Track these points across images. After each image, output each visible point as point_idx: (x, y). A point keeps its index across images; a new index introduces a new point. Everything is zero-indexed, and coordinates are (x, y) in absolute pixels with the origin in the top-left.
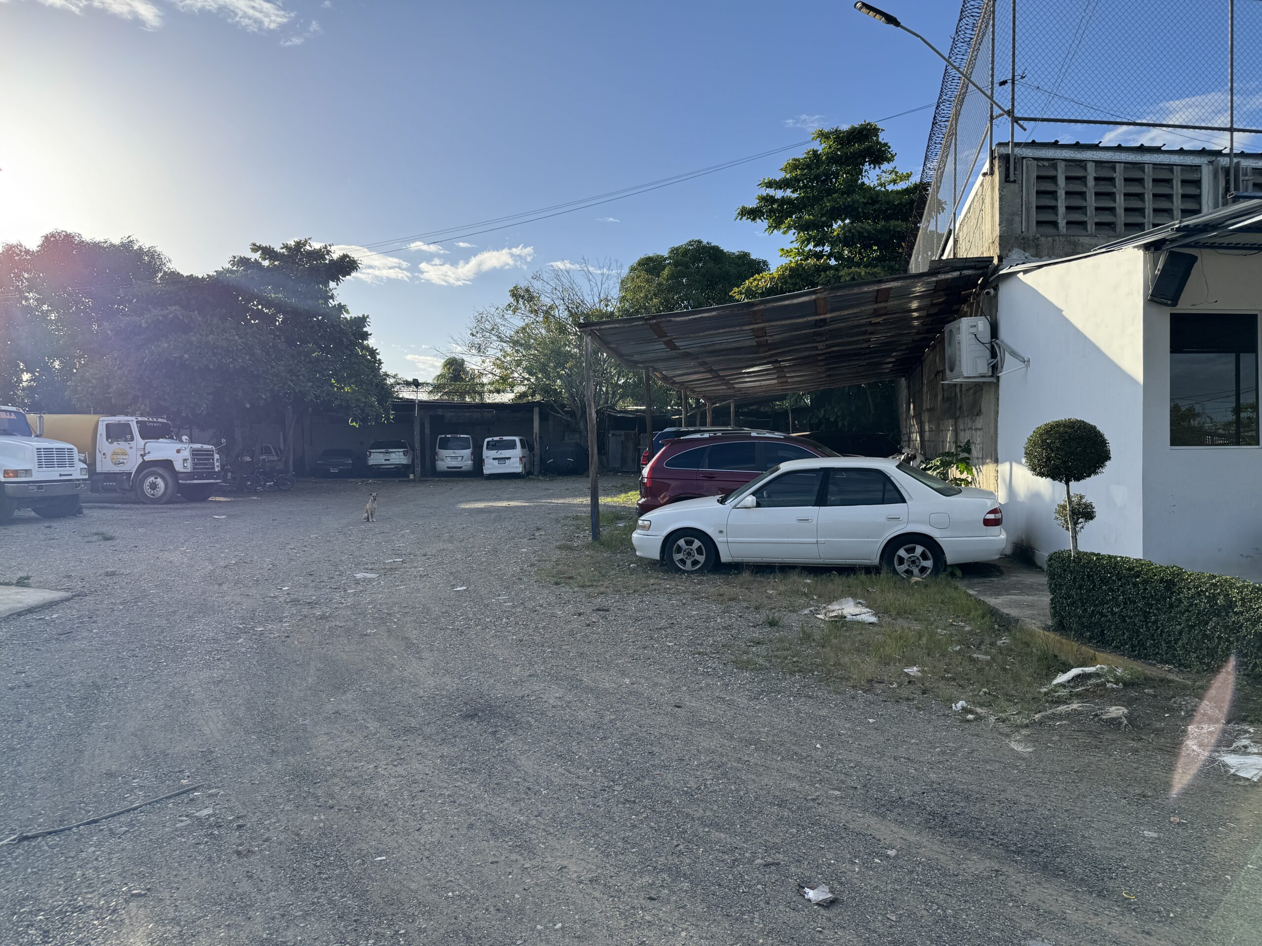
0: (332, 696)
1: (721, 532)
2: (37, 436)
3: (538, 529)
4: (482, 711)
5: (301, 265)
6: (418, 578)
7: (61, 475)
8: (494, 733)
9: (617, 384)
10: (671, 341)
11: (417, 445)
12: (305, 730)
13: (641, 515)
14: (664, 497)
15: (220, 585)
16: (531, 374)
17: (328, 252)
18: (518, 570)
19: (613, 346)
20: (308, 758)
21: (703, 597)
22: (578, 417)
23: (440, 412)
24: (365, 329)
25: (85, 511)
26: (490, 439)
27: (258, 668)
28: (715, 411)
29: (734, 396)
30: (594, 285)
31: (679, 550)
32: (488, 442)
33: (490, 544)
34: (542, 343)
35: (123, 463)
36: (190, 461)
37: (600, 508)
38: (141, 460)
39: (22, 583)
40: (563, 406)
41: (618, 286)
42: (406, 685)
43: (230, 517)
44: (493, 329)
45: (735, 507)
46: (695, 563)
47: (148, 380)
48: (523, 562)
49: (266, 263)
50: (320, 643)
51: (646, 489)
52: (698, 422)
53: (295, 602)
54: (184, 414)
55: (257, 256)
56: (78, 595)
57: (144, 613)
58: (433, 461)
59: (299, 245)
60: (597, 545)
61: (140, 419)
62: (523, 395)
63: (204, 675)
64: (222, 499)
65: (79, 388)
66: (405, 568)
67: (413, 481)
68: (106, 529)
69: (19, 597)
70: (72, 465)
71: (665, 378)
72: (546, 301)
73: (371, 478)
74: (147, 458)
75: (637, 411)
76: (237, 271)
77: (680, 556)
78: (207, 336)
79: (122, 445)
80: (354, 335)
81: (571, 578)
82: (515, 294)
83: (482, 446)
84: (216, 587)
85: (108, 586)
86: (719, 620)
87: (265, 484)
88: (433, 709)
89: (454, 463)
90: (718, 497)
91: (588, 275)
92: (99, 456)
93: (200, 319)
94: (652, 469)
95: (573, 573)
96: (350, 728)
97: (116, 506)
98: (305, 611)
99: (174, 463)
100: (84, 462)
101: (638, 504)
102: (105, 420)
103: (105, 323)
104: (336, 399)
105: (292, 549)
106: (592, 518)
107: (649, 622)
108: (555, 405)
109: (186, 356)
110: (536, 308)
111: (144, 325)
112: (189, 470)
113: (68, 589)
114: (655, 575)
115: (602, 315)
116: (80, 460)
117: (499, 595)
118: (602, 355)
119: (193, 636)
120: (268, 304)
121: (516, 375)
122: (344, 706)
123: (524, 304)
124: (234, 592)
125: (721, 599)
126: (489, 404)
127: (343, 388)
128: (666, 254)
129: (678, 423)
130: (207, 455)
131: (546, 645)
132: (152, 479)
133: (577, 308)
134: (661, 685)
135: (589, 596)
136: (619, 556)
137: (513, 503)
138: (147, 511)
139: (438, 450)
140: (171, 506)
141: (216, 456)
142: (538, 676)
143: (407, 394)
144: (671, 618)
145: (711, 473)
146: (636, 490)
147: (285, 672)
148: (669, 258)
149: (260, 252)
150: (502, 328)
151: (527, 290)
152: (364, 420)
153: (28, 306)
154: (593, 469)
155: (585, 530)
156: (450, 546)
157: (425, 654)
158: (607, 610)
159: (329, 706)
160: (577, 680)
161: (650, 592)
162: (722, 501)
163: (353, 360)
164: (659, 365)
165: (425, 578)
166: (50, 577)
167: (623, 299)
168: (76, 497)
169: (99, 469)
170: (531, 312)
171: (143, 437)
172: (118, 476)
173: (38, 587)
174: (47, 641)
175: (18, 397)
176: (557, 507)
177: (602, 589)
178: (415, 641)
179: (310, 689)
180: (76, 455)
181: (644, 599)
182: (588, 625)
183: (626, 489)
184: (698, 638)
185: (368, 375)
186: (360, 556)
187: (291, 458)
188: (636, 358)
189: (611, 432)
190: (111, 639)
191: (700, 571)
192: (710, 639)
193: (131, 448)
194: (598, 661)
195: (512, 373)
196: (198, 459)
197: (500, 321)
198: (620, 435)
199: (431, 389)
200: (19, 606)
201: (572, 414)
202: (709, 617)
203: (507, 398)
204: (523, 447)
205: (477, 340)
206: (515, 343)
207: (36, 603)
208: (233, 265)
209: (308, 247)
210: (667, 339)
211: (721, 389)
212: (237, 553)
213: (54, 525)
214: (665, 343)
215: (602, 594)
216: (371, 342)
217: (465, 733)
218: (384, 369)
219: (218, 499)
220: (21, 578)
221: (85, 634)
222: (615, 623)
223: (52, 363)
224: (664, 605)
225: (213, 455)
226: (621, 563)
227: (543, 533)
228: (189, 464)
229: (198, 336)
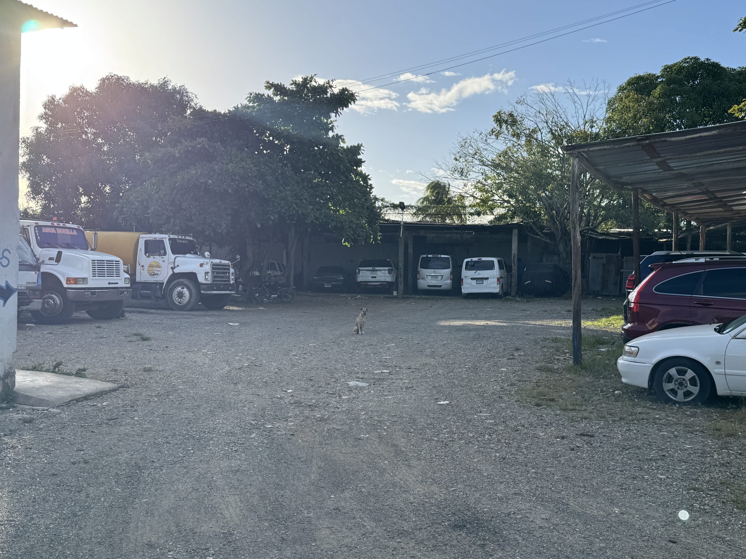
0: (332, 493)
1: (718, 363)
2: (92, 250)
3: (517, 350)
4: (471, 524)
5: (307, 99)
6: (404, 390)
7: (109, 283)
8: (483, 546)
9: (599, 206)
10: (664, 161)
11: (401, 265)
12: (309, 522)
13: (627, 340)
14: (653, 323)
15: (235, 384)
16: (511, 196)
17: (331, 87)
18: (499, 388)
19: (601, 168)
20: (313, 548)
21: (697, 431)
22: (558, 239)
23: (422, 233)
24: (359, 157)
25: (127, 315)
26: (469, 260)
27: (269, 461)
28: (709, 235)
29: (732, 219)
30: (579, 107)
31: (670, 379)
32: (467, 262)
33: (470, 362)
34: (523, 165)
35: (157, 274)
36: (210, 274)
37: (583, 331)
38: (171, 272)
39: (80, 374)
40: (542, 228)
41: (605, 106)
42: (398, 489)
43: (242, 324)
44: (476, 154)
45: (735, 337)
46: (688, 394)
47: (178, 203)
48: (503, 381)
49: (277, 98)
50: (320, 444)
51: (633, 314)
52: (689, 246)
53: (298, 404)
54: (207, 233)
55: (270, 92)
56: (122, 387)
57: (175, 406)
58: (415, 280)
59: (306, 81)
60: (579, 369)
61: (172, 236)
62: (501, 217)
63: (224, 464)
64: (235, 308)
65: (125, 209)
66: (392, 379)
67: (396, 297)
68: (145, 331)
69: (77, 385)
70: (118, 275)
71: (655, 200)
72: (529, 124)
73: (359, 293)
74: (176, 271)
75: (620, 233)
76: (253, 107)
77: (671, 386)
78: (227, 164)
79: (158, 259)
80: (350, 162)
81: (552, 400)
82: (499, 120)
83: (461, 266)
84: (232, 386)
85: (146, 380)
86: (716, 456)
87: (270, 296)
88: (423, 516)
89: (434, 282)
90: (715, 326)
91: (574, 98)
92: (138, 268)
93: (222, 149)
94: (639, 293)
95: (555, 395)
96: (350, 525)
97: (151, 311)
98: (306, 412)
99: (198, 275)
100: (127, 273)
101: (624, 329)
102: (145, 237)
103: (147, 154)
104: (333, 220)
105: (294, 355)
106: (573, 341)
107: (637, 451)
108: (534, 227)
109: (210, 182)
110: (518, 132)
111: (177, 155)
112: (210, 282)
113: (114, 381)
114: (642, 403)
115: (585, 136)
116: (124, 271)
117: (481, 412)
118: (585, 176)
119: (215, 428)
120: (277, 135)
121: (496, 197)
122: (343, 504)
123: (507, 128)
124: (247, 391)
125: (717, 433)
126: (469, 225)
127: (338, 211)
128: (658, 72)
129: (668, 246)
130: (225, 269)
131: (529, 465)
132: (179, 289)
133: (561, 130)
134: (653, 518)
135: (572, 420)
136: (602, 381)
137: (490, 323)
138: (175, 317)
139: (419, 269)
140: (194, 313)
141: (232, 270)
142: (522, 495)
143: (392, 216)
144: (662, 450)
145: (707, 300)
146: (618, 315)
147: (291, 467)
148: (662, 76)
149: (272, 89)
150: (484, 153)
151: (511, 115)
152: (354, 241)
153: (87, 140)
154: (576, 291)
155: (566, 353)
156: (432, 361)
157: (414, 462)
158: (592, 436)
159: (330, 502)
160: (563, 504)
161: (638, 421)
162: (720, 331)
163: (348, 185)
164: (650, 187)
165: (410, 390)
166: (101, 370)
167: (609, 120)
168: (120, 302)
169: (138, 279)
170: (514, 136)
171: (174, 253)
172: (153, 285)
173: (91, 378)
174: (100, 425)
175: (77, 216)
176: (535, 329)
177: (586, 414)
178: (403, 449)
179: (313, 484)
180: (122, 267)
181: (632, 428)
182: (573, 449)
183: (607, 313)
184: (693, 473)
185: (360, 199)
186: (352, 366)
187: (292, 273)
188: (625, 179)
189: (592, 255)
190: (149, 426)
191: (694, 403)
192: (707, 475)
193: (164, 261)
194: (585, 487)
195: (493, 195)
196: (217, 273)
197: (483, 145)
198: (602, 258)
199: (414, 211)
200: (79, 394)
201: (551, 236)
202: (704, 452)
203: (486, 219)
204: (501, 268)
205: (461, 164)
206: (495, 166)
207: (91, 391)
208: (250, 101)
209: (313, 83)
210: (659, 159)
211: (718, 211)
212: (249, 357)
213: (103, 325)
214: (658, 164)
215: (585, 418)
216: (363, 169)
217: (455, 542)
218: (375, 193)
219: (231, 308)
220: (79, 370)
221: (128, 421)
222: (601, 450)
223: (104, 188)
224: (654, 436)
225: (229, 269)
226: (605, 389)
227: (522, 353)
228: (209, 277)
229: (220, 164)
